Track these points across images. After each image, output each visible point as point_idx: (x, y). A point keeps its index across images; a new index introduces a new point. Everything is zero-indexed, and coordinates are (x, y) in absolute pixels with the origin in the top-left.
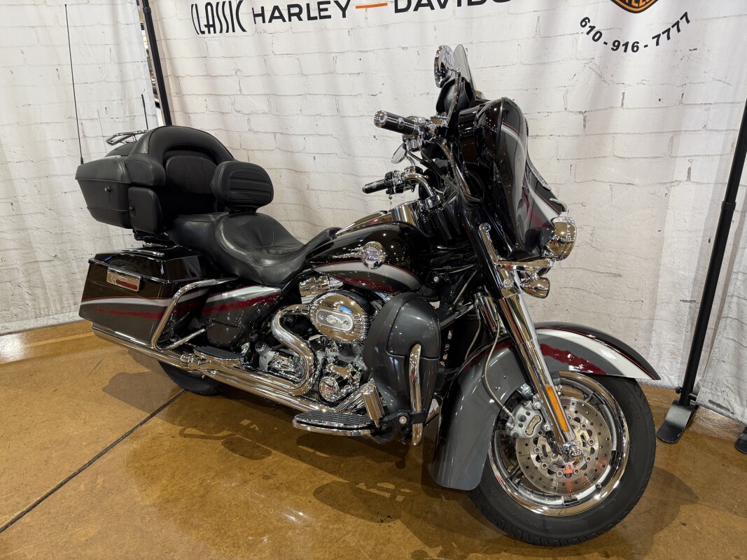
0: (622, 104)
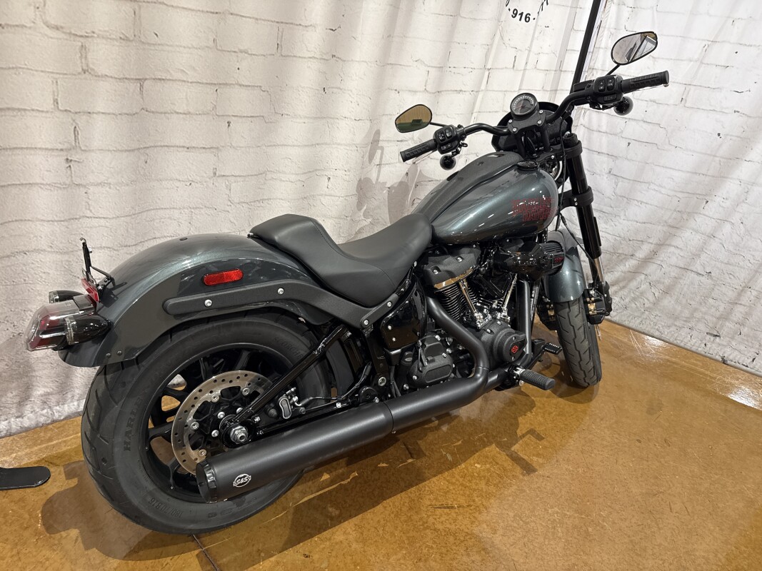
0: (514, 66)
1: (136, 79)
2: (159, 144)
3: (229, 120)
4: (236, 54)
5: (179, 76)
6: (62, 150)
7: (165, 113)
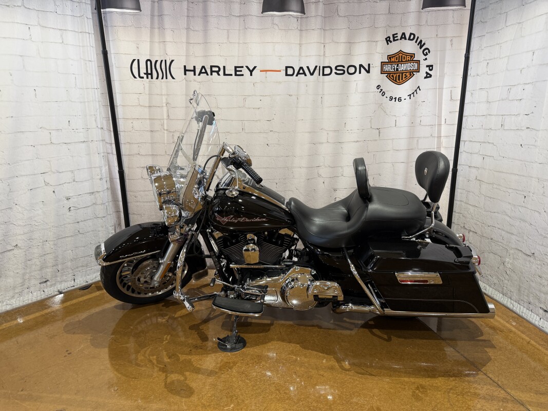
0: (396, 125)
4: (225, 134)
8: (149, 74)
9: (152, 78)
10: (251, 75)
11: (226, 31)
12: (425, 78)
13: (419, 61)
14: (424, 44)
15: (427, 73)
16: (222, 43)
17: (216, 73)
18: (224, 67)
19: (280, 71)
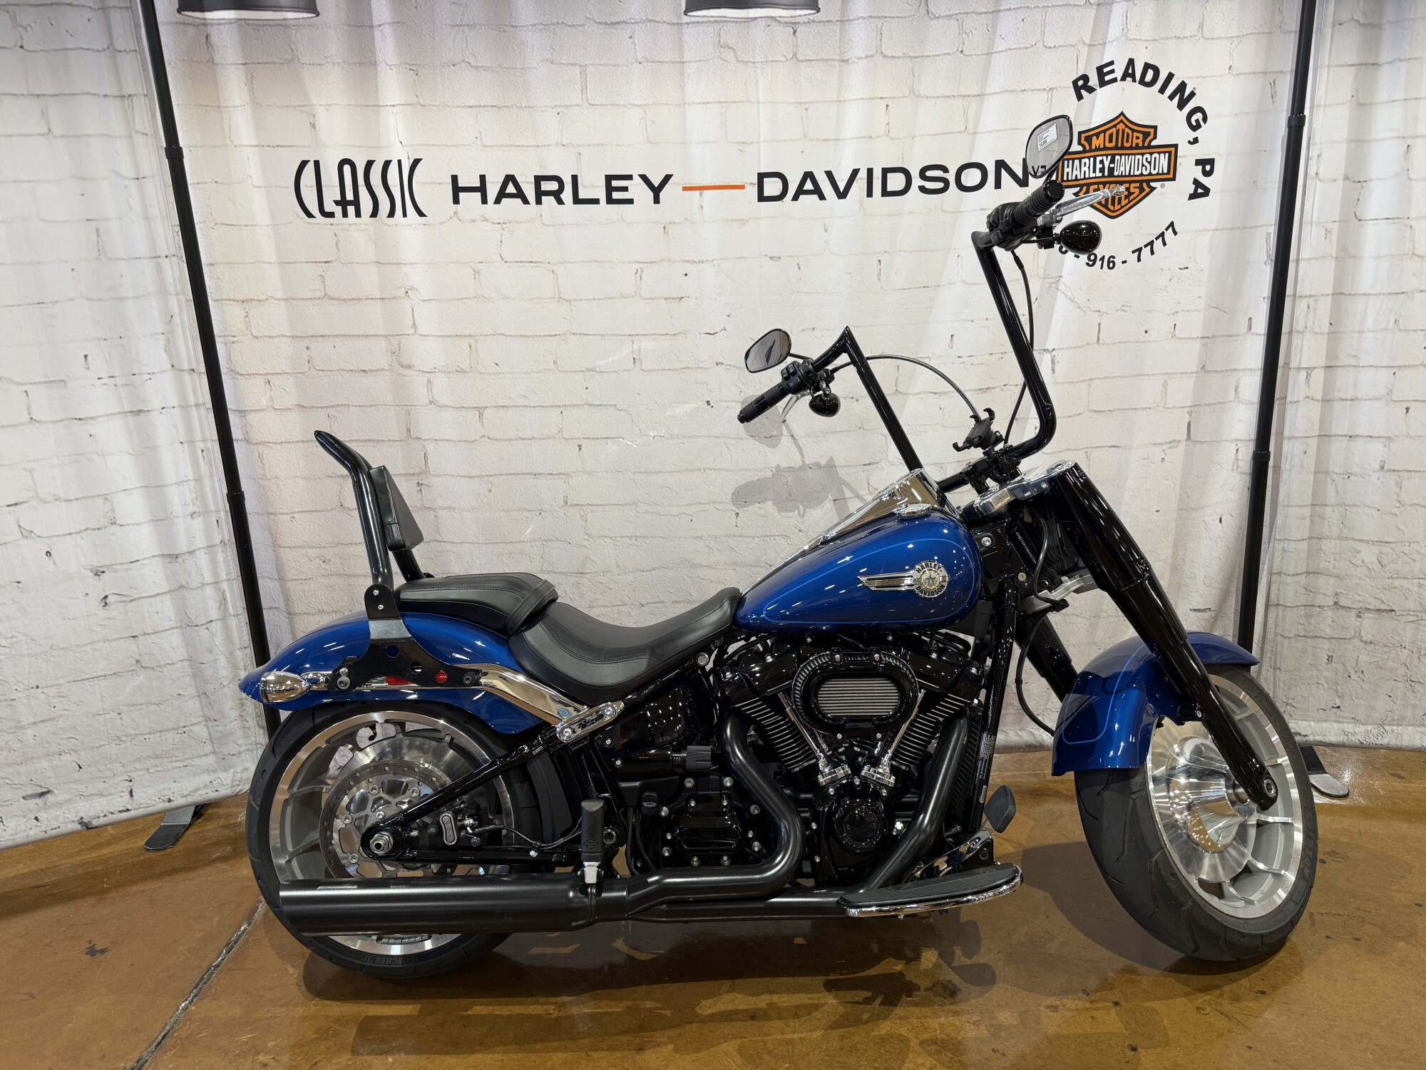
0: (1098, 339)
1: (474, 408)
2: (505, 472)
3: (580, 443)
4: (582, 374)
5: (521, 401)
6: (413, 474)
7: (510, 440)
8: (350, 203)
9: (358, 214)
10: (657, 200)
11: (578, 70)
12: (1192, 197)
13: (1176, 146)
14: (1192, 94)
15: (1196, 182)
16: (565, 106)
17: (552, 198)
18: (575, 178)
19: (742, 187)
